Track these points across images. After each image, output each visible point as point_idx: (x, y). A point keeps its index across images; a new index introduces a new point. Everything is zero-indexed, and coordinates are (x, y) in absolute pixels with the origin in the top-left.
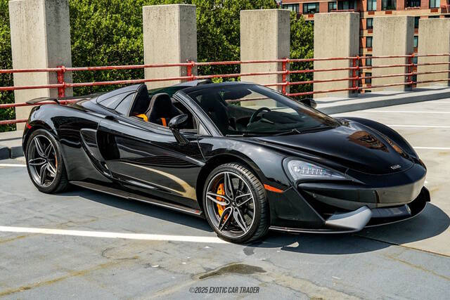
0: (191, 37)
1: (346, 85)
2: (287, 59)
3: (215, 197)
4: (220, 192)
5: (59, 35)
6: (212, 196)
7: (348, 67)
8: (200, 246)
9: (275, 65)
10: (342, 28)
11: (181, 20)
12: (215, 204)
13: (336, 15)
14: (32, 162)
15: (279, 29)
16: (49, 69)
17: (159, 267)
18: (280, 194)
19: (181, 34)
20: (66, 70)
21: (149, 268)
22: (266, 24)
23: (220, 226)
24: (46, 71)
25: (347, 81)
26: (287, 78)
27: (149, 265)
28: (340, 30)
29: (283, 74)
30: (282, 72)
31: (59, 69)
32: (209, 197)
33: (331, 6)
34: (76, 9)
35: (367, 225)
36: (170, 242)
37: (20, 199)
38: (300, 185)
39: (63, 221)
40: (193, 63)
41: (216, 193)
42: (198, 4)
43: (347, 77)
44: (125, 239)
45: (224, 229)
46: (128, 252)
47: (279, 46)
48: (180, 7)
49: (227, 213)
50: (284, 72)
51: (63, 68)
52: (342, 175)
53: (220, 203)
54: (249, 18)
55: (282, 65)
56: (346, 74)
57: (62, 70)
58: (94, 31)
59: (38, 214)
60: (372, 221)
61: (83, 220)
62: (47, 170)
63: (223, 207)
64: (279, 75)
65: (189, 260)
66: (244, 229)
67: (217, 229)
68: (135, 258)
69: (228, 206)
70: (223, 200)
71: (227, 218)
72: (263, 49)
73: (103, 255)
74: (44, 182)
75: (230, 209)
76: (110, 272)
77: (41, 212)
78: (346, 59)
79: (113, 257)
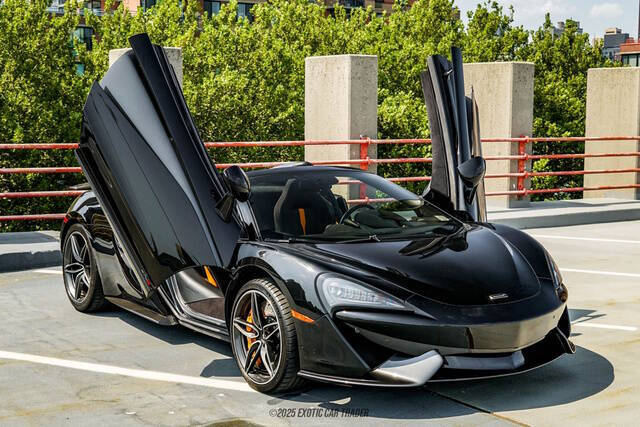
1: (632, 179)
2: (527, 138)
3: (244, 327)
4: (250, 319)
6: (240, 325)
7: (635, 152)
8: (211, 392)
9: (507, 145)
10: (627, 91)
12: (245, 337)
14: (69, 268)
17: (135, 415)
18: (309, 324)
19: (352, 97)
21: (121, 415)
22: (496, 84)
23: (247, 366)
25: (634, 174)
26: (528, 167)
27: (124, 411)
29: (519, 160)
30: (518, 157)
32: (236, 325)
37: (42, 316)
38: (338, 314)
39: (69, 348)
40: (369, 140)
41: (245, 320)
45: (250, 371)
46: (113, 392)
47: (513, 118)
48: (352, 58)
49: (254, 349)
50: (522, 157)
52: (399, 302)
53: (250, 335)
55: (518, 146)
56: (632, 163)
59: (47, 337)
61: (95, 348)
62: (82, 280)
63: (252, 340)
64: (512, 160)
65: (180, 410)
66: (270, 373)
67: (243, 371)
68: (113, 401)
69: (257, 339)
70: (252, 331)
71: (254, 355)
72: (491, 122)
73: (77, 394)
74: (79, 296)
75: (258, 344)
76: (67, 415)
77: (53, 335)
78: (633, 139)
79: (88, 398)
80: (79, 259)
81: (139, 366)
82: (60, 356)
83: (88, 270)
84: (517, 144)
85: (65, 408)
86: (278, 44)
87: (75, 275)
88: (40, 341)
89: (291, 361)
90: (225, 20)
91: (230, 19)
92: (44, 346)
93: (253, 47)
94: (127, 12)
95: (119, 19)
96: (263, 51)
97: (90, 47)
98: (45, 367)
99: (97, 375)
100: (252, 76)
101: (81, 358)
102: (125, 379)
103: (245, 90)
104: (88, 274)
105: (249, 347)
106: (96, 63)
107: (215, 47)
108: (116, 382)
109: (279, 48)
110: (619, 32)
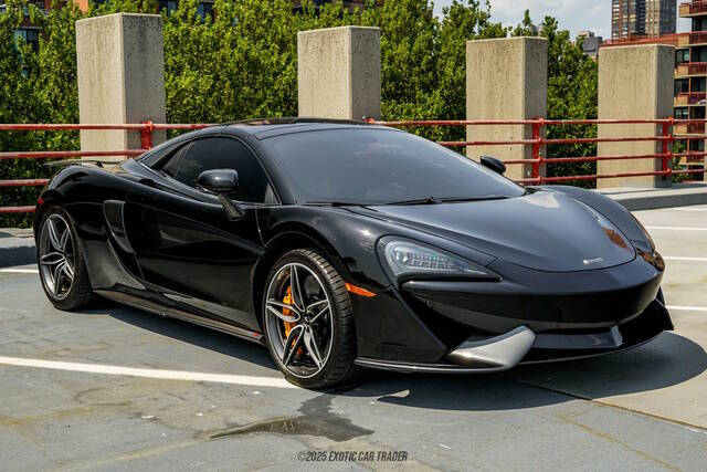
0: (369, 80)
1: (650, 165)
2: (541, 120)
3: (280, 309)
4: (287, 300)
5: (145, 73)
6: (274, 306)
7: (653, 136)
8: (243, 391)
9: (520, 129)
10: (643, 71)
11: (354, 52)
12: (281, 321)
13: (635, 49)
14: (46, 260)
15: (528, 69)
16: (126, 125)
17: (154, 419)
18: (371, 299)
19: (354, 74)
20: (153, 127)
21: (137, 420)
22: (506, 61)
23: (286, 357)
24: (120, 128)
25: (652, 160)
26: (542, 152)
27: (139, 415)
28: (641, 74)
29: (534, 145)
30: (531, 141)
31: (144, 125)
32: (271, 308)
33: (680, 57)
34: (258, 60)
35: (522, 360)
36: (201, 383)
37: (15, 316)
38: (405, 284)
39: (54, 348)
40: (373, 122)
41: (281, 301)
42: (452, 51)
43: (652, 152)
44: (131, 377)
45: (290, 363)
46: (120, 394)
47: (527, 98)
48: (353, 30)
49: (294, 335)
50: (535, 141)
51: (150, 124)
52: (479, 268)
53: (288, 319)
54: (480, 52)
55: (533, 129)
56: (650, 148)
57: (149, 128)
58: (286, 95)
59: (24, 338)
60: (532, 353)
61: (87, 348)
62: (63, 273)
63: (292, 325)
64: (526, 145)
65: (211, 411)
66: (318, 362)
67: (281, 363)
68: (124, 404)
69: (297, 323)
70: (291, 313)
71: (295, 343)
72: (502, 103)
73: (76, 398)
74: (60, 291)
75: (300, 328)
76: (67, 422)
77: (32, 335)
78: (651, 122)
79: (90, 402)
80: (58, 247)
81: (147, 365)
82: (46, 356)
83: (72, 260)
84: (531, 127)
85: (62, 414)
86: (243, 43)
87: (54, 266)
88: (17, 342)
89: (346, 346)
90: (185, 17)
91: (190, 17)
92: (23, 347)
93: (216, 47)
94: (77, 8)
95: (68, 16)
96: (226, 51)
97: (36, 48)
98: (30, 370)
99: (97, 376)
100: (217, 78)
101: (73, 359)
102: (133, 380)
103: (210, 93)
104: (72, 263)
105: (288, 334)
106: (43, 65)
107: (175, 47)
108: (120, 383)
109: (245, 48)
110: (592, 35)
